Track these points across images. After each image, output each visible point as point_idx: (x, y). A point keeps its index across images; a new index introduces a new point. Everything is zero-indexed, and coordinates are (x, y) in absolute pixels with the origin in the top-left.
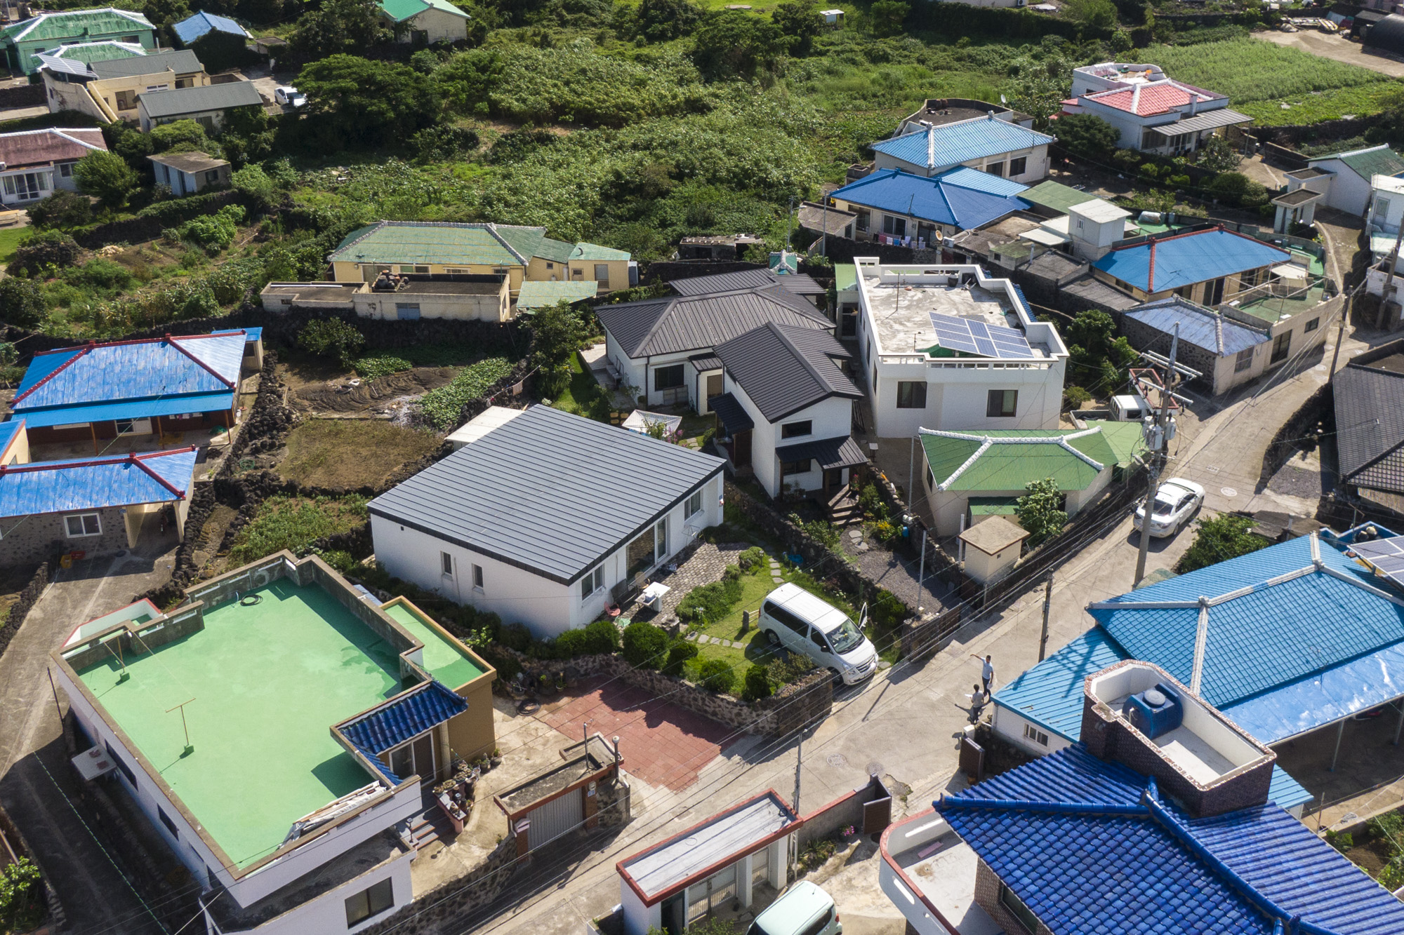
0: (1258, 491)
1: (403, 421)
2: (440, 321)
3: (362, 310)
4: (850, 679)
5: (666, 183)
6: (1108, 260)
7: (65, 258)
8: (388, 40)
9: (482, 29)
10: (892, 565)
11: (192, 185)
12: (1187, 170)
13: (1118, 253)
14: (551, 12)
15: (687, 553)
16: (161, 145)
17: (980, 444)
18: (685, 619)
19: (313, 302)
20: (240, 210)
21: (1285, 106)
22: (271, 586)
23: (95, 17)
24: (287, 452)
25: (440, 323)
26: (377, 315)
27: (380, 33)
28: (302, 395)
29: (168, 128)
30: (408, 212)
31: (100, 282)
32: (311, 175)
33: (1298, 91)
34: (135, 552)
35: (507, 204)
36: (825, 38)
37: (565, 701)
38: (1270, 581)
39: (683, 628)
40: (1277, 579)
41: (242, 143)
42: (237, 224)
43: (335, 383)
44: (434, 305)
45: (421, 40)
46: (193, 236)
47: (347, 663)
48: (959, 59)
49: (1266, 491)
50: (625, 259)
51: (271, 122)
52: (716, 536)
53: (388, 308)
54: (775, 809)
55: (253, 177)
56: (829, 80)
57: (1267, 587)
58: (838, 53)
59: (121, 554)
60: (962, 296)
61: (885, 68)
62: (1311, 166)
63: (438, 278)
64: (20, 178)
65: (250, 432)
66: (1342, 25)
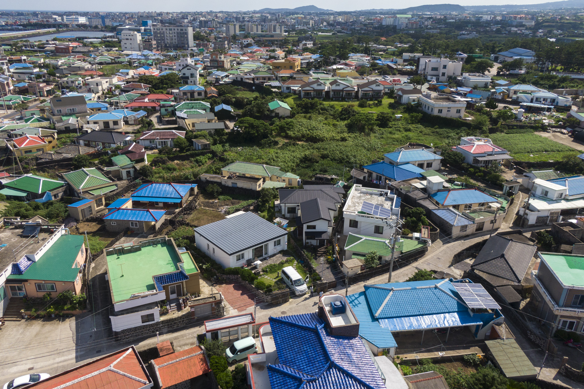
0: (449, 267)
1: (223, 212)
2: (242, 188)
3: (223, 183)
4: (297, 294)
5: (318, 159)
6: (435, 194)
7: (164, 162)
8: (268, 115)
9: (294, 113)
10: (328, 268)
11: (200, 148)
12: (484, 172)
13: (439, 193)
14: (317, 110)
15: (274, 255)
16: (196, 137)
17: (362, 238)
18: (263, 271)
19: (212, 179)
20: (210, 155)
21: (532, 156)
22: (161, 244)
23: (196, 103)
24: (192, 216)
25: (242, 189)
26: (227, 185)
27: (267, 113)
28: (202, 202)
29: (199, 133)
30: (249, 160)
31: (170, 169)
32: (233, 149)
33: (539, 151)
34: (145, 233)
35: (274, 160)
36: (393, 123)
37: (224, 285)
38: (417, 287)
39: (261, 273)
40: (421, 287)
41: (218, 138)
42: (209, 159)
43: (211, 201)
44: (241, 184)
45: (277, 115)
46: (197, 161)
47: (168, 264)
48: (433, 132)
49: (452, 267)
50: (298, 178)
51: (227, 134)
52: (283, 252)
53: (229, 183)
54: (251, 317)
55: (218, 148)
56: (389, 135)
57: (416, 289)
58: (395, 128)
59: (142, 233)
60: (383, 198)
61: (407, 133)
62: (524, 174)
63: (247, 177)
64: (162, 142)
65: (185, 209)
66: (569, 132)
